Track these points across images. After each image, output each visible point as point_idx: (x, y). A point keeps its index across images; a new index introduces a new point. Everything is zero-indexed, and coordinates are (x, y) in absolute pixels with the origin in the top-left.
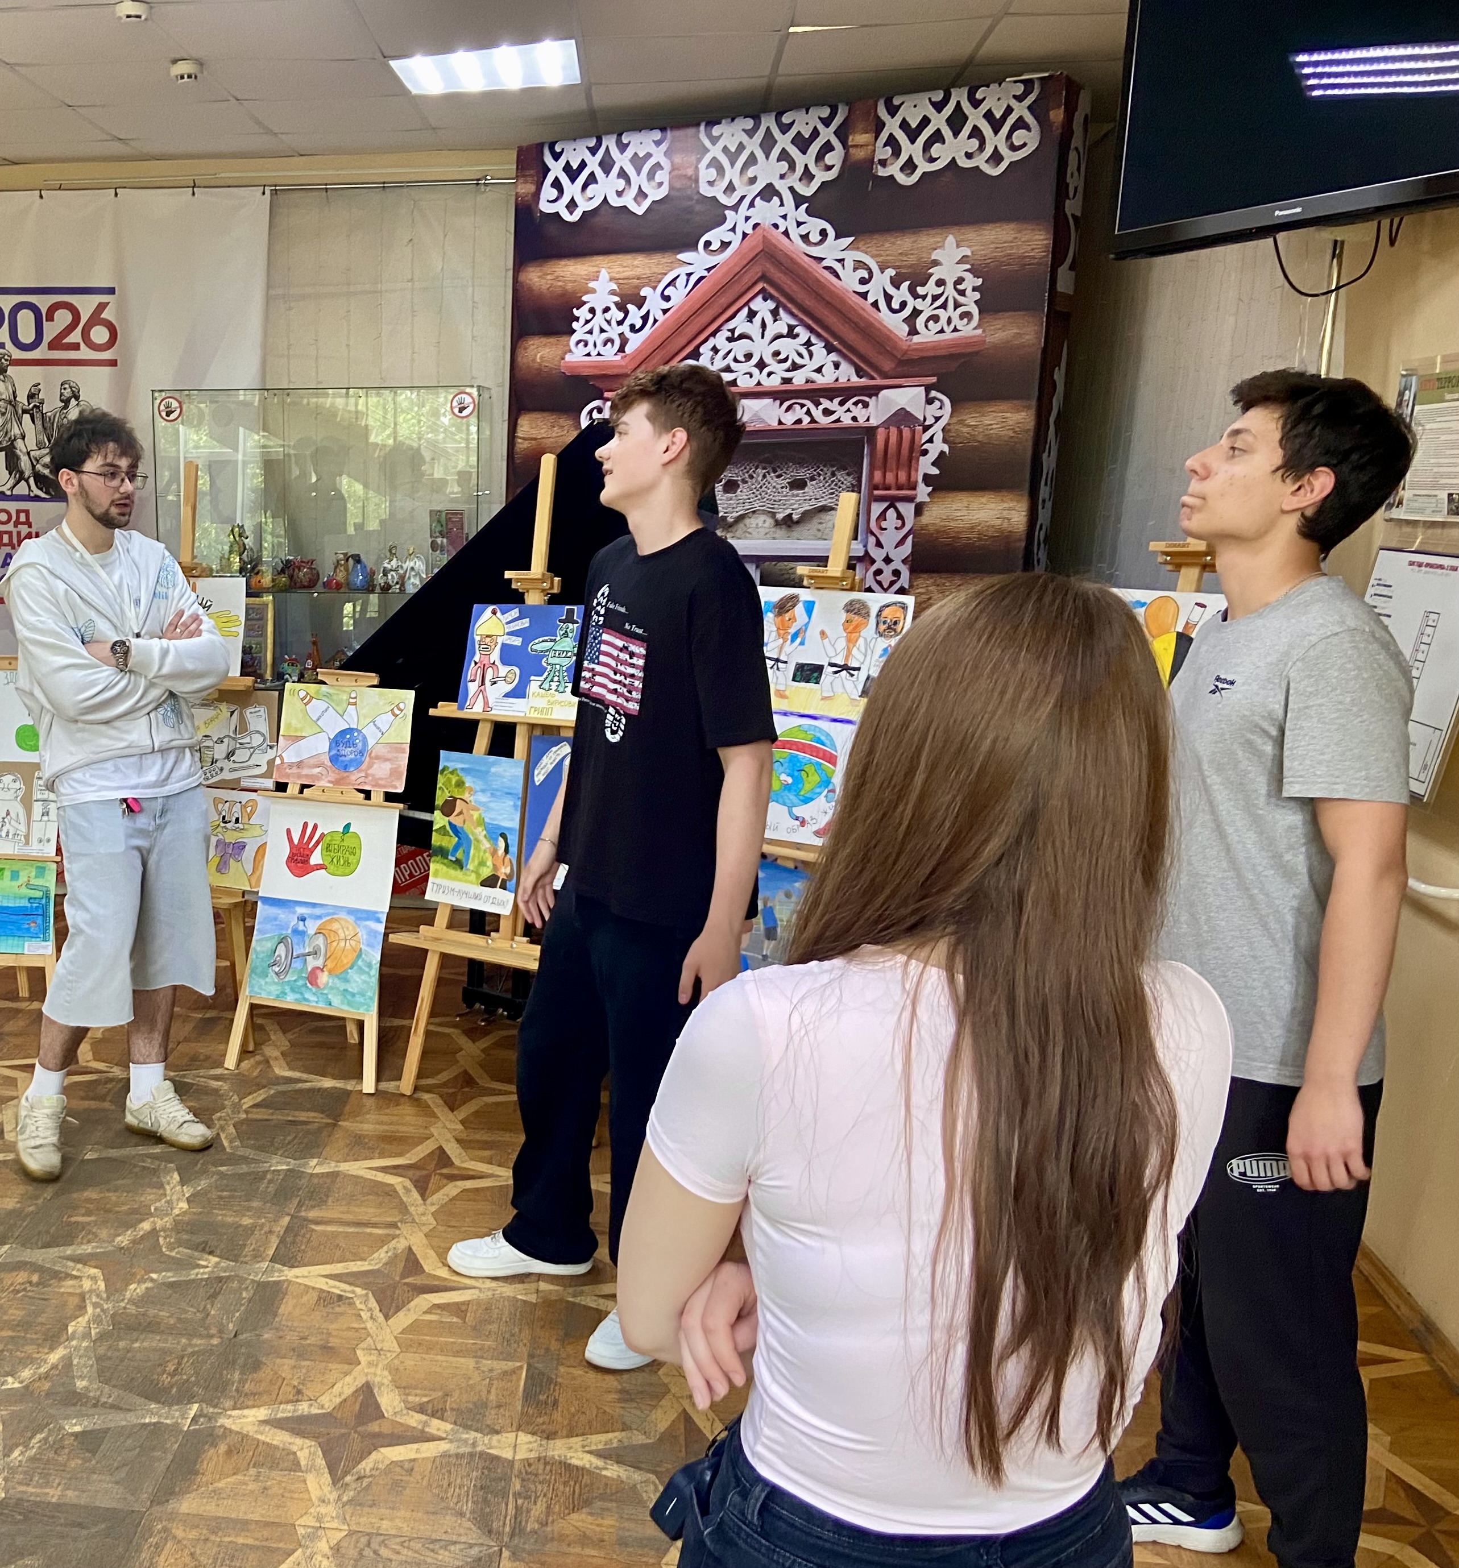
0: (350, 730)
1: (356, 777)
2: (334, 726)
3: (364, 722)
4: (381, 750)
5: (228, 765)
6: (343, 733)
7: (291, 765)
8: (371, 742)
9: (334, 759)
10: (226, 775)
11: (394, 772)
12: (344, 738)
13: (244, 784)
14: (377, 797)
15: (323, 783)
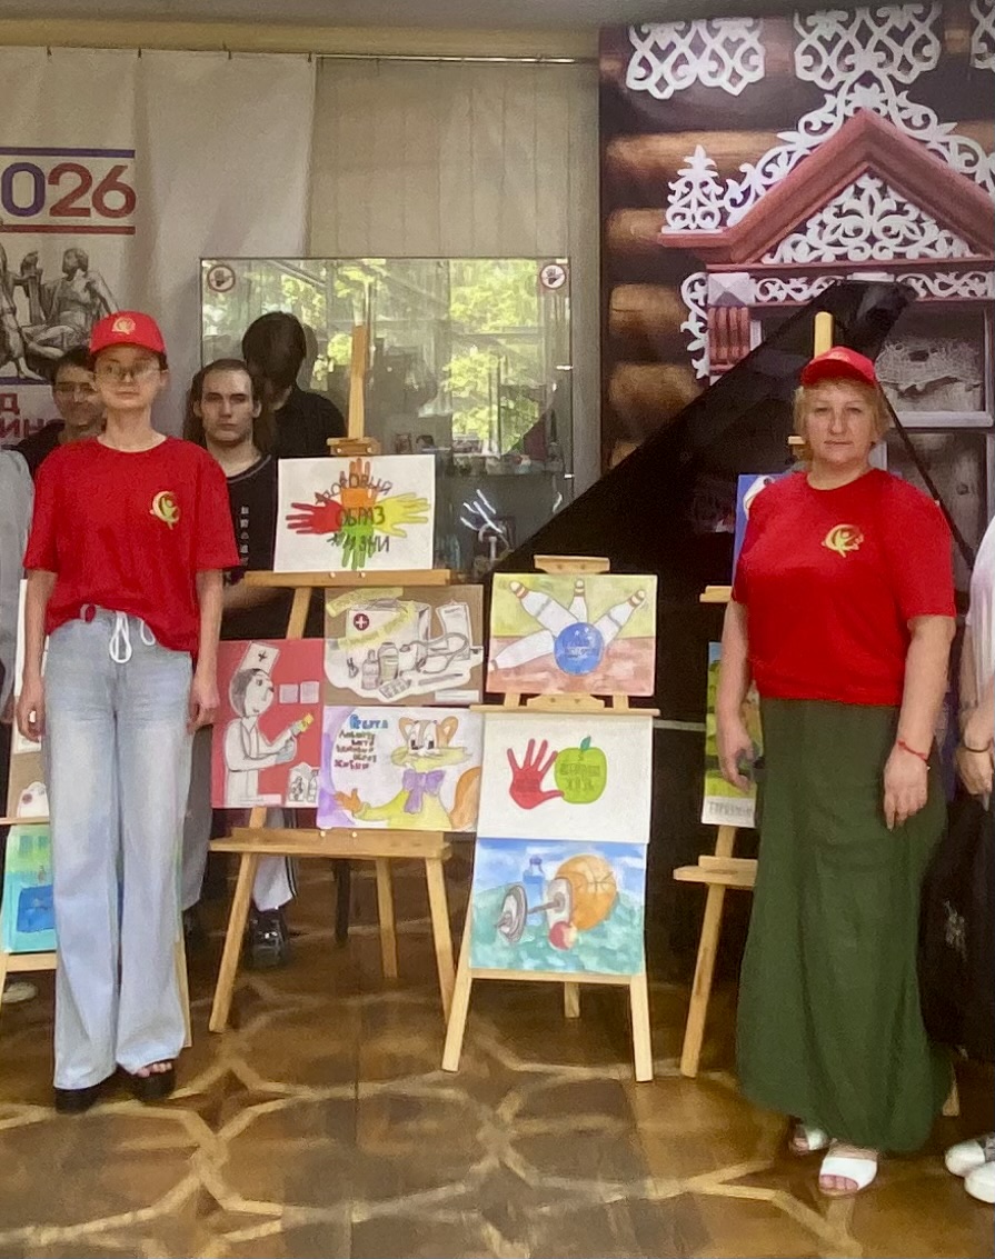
0: (579, 626)
1: (593, 680)
2: (558, 621)
3: (595, 615)
4: (620, 647)
5: (416, 677)
6: (571, 629)
7: (507, 672)
8: (607, 638)
9: (564, 660)
10: (415, 690)
11: (639, 673)
12: (571, 636)
13: (440, 698)
14: (621, 703)
15: (552, 690)
